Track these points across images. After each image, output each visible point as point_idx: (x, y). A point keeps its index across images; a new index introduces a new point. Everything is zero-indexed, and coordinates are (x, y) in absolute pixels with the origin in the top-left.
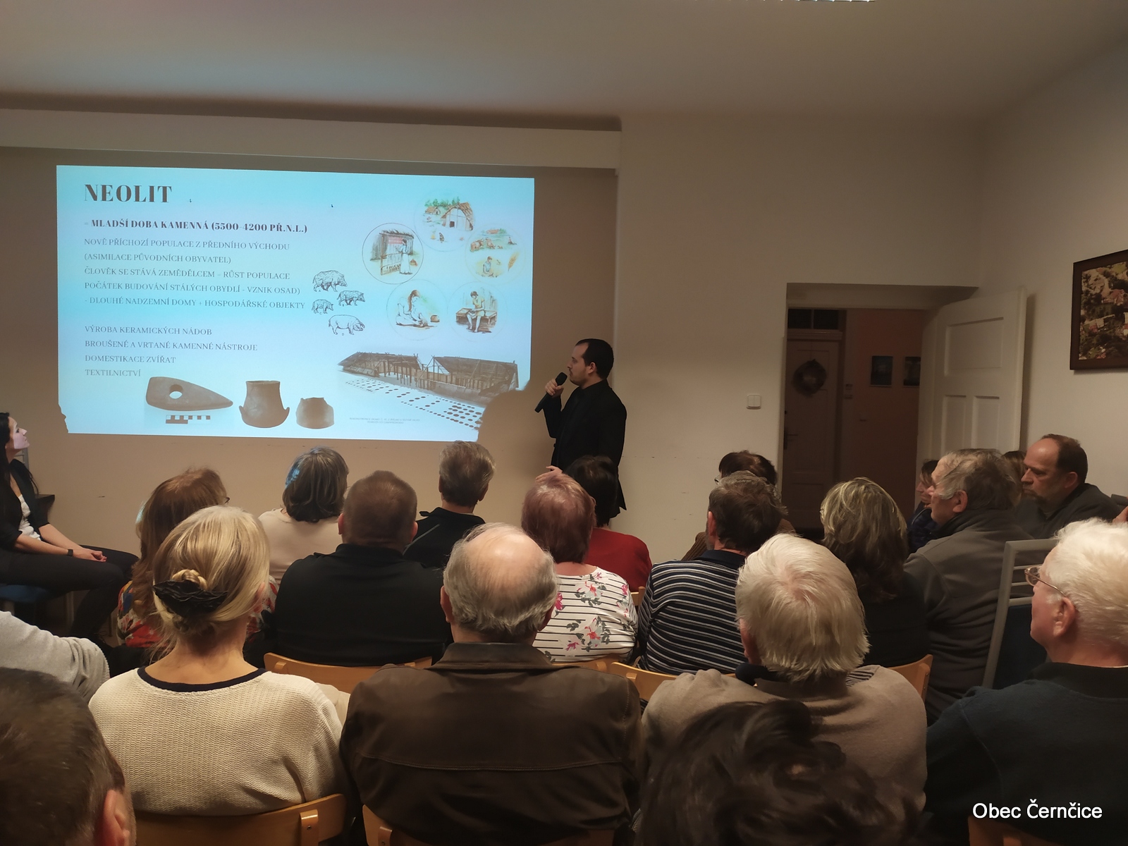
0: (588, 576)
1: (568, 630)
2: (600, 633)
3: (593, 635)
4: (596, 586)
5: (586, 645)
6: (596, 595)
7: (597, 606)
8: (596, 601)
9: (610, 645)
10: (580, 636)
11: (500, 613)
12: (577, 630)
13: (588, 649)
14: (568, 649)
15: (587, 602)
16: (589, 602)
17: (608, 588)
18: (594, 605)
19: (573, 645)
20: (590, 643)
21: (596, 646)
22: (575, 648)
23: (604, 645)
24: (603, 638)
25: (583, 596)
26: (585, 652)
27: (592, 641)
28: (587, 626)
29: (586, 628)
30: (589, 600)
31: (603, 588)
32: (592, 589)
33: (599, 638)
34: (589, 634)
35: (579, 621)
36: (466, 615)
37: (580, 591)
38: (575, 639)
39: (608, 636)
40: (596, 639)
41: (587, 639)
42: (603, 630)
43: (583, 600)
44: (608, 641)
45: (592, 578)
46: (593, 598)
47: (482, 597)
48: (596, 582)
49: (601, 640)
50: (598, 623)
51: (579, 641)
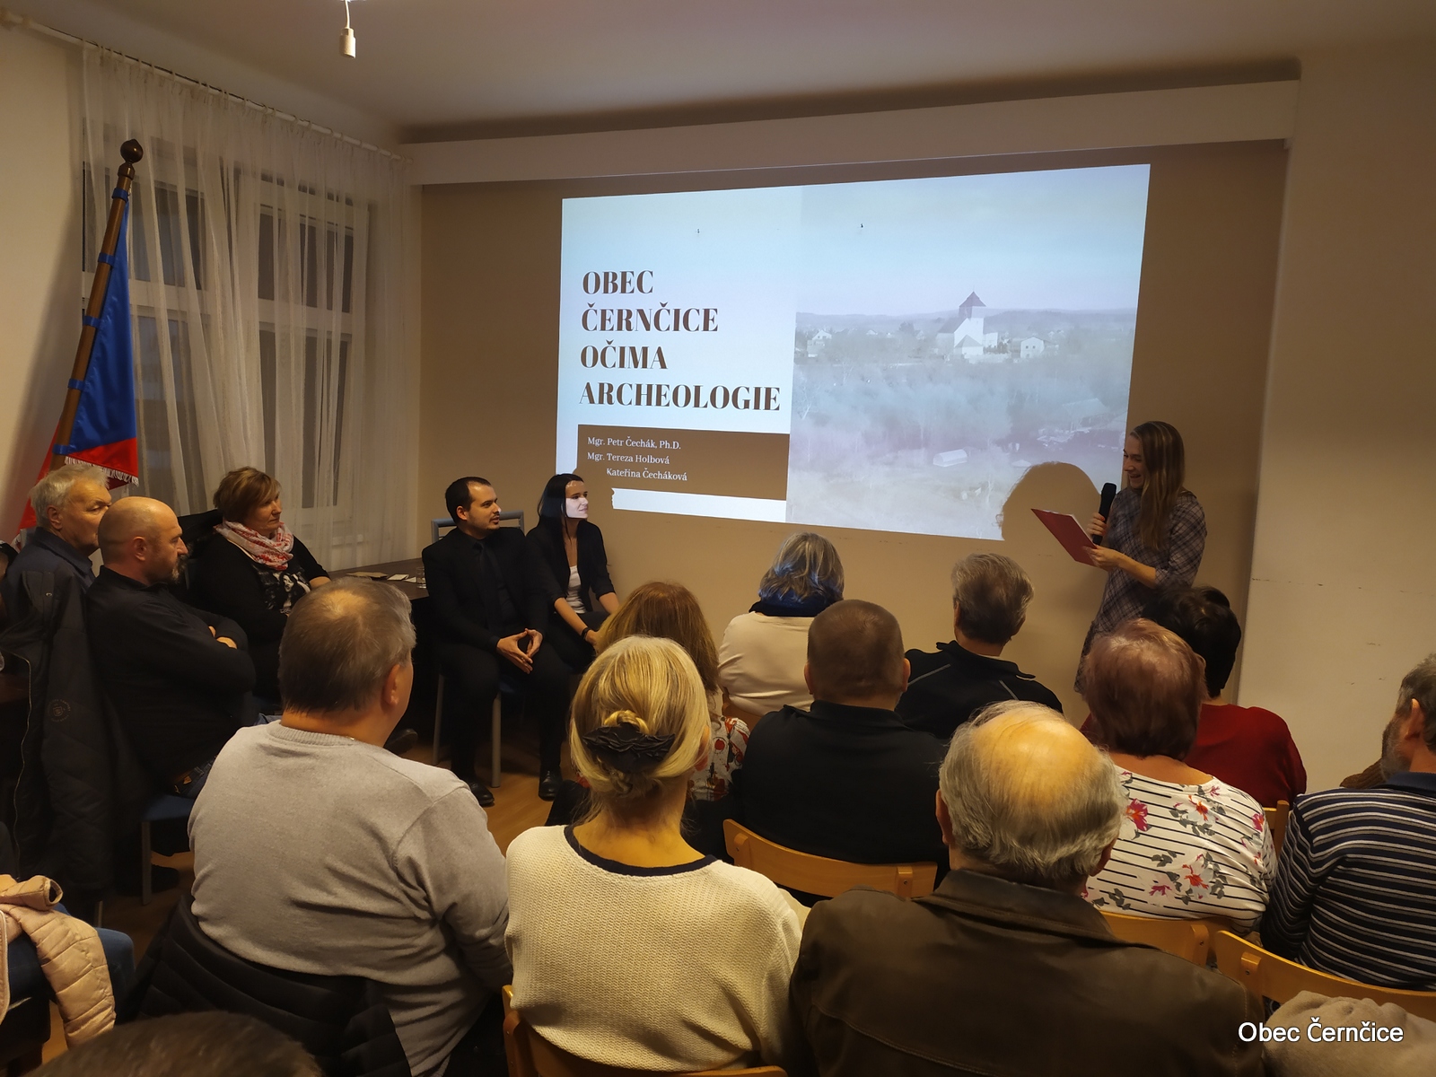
1: (1154, 865)
4: (1206, 805)
5: (1183, 893)
13: (1186, 900)
14: (1152, 893)
17: (1228, 812)
19: (1162, 889)
20: (1190, 891)
21: (1200, 897)
22: (1164, 893)
26: (1180, 904)
28: (1188, 864)
31: (1221, 811)
36: (975, 838)
37: (1178, 808)
38: (1165, 881)
41: (1186, 884)
47: (998, 812)
50: (1206, 863)
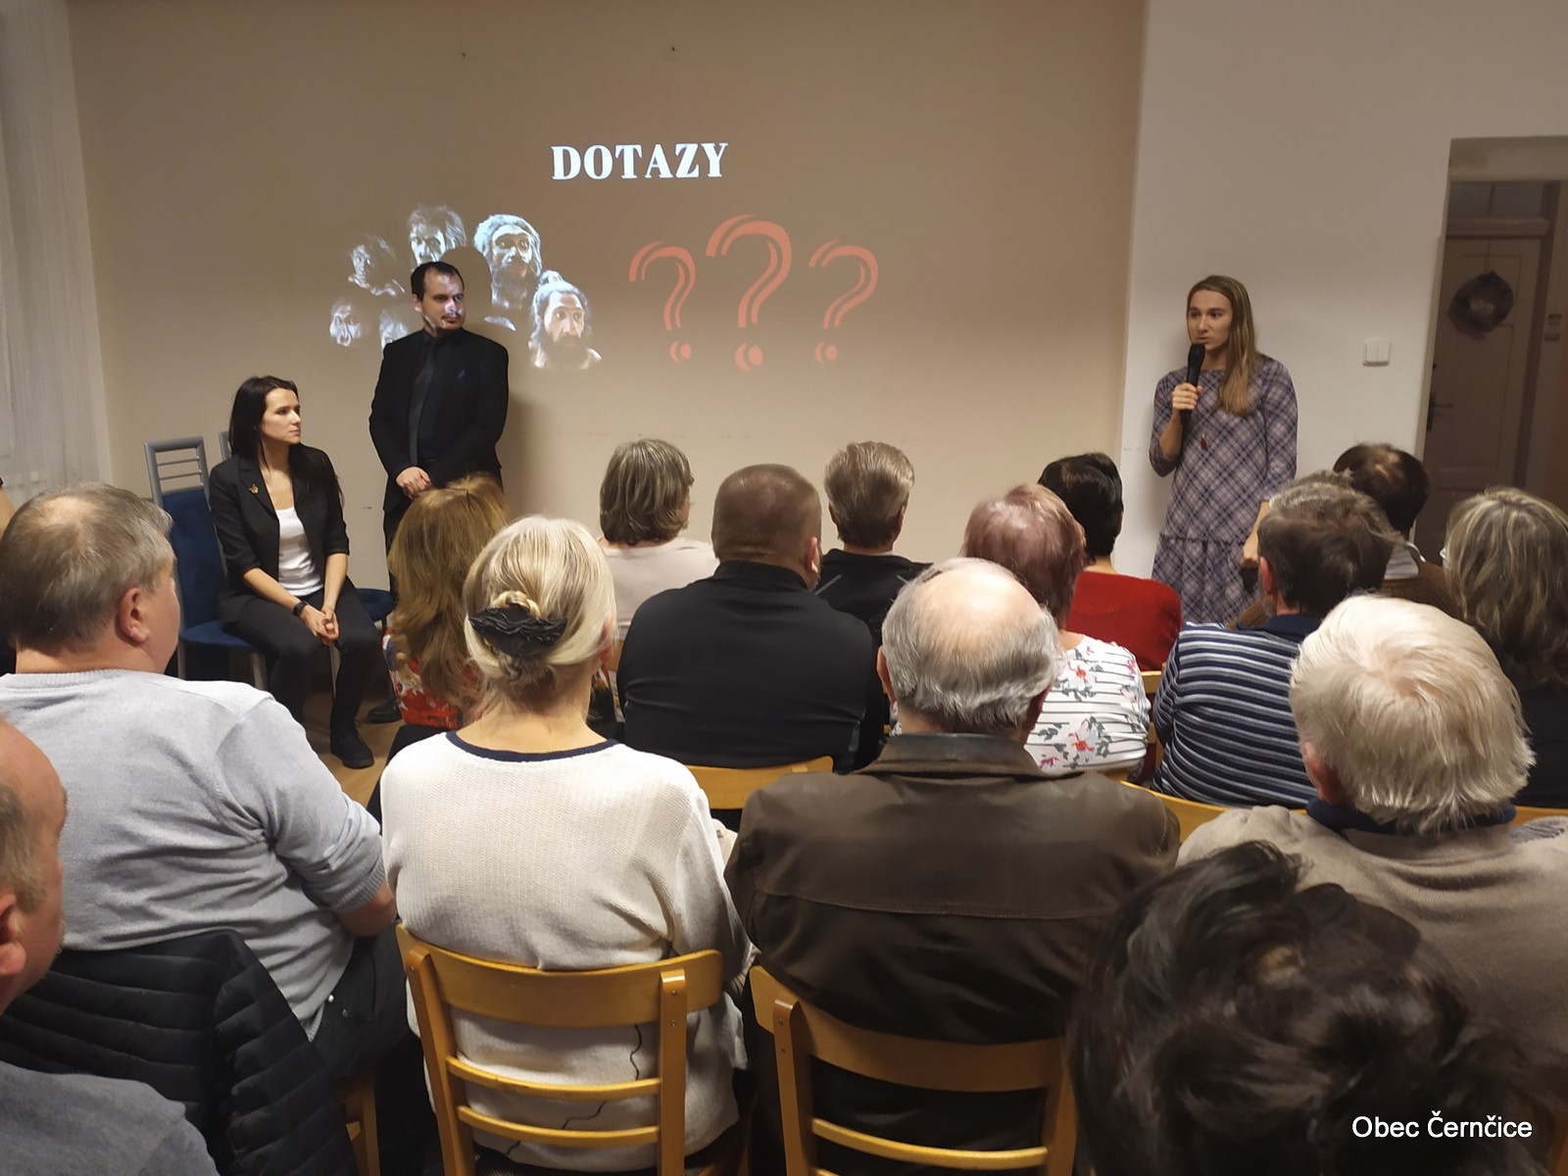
0: (1072, 652)
1: (1041, 739)
2: (1093, 741)
3: (1081, 746)
4: (1085, 667)
5: (1071, 760)
6: (1085, 681)
7: (1089, 699)
8: (1087, 691)
9: (1110, 758)
10: (1059, 747)
11: (952, 685)
12: (1055, 739)
13: (1074, 765)
15: (1072, 694)
16: (1076, 696)
17: (1105, 667)
18: (1083, 698)
19: (1048, 761)
20: (1078, 757)
21: (1088, 760)
23: (1100, 759)
24: (1099, 750)
25: (1066, 685)
27: (1081, 754)
28: (1073, 732)
29: (1070, 735)
30: (1075, 691)
31: (1099, 669)
32: (1080, 673)
33: (1091, 749)
34: (1076, 744)
35: (1059, 725)
37: (1059, 678)
39: (1106, 745)
40: (1087, 750)
41: (1073, 751)
42: (1100, 736)
43: (1066, 692)
44: (1106, 753)
45: (1078, 655)
46: (1082, 687)
48: (1085, 661)
49: (1096, 751)
50: (1090, 727)
51: (1060, 755)
